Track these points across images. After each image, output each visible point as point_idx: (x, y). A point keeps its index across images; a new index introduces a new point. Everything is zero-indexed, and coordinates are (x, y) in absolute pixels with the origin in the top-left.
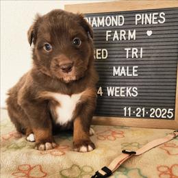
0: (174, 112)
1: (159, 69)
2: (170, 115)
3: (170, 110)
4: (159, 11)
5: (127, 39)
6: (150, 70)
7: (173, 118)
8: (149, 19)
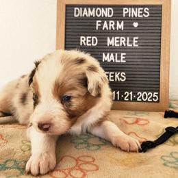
0: (158, 95)
1: (144, 57)
2: (155, 98)
3: (155, 93)
4: (144, 6)
5: (116, 29)
6: (137, 57)
7: (158, 101)
8: (136, 13)
